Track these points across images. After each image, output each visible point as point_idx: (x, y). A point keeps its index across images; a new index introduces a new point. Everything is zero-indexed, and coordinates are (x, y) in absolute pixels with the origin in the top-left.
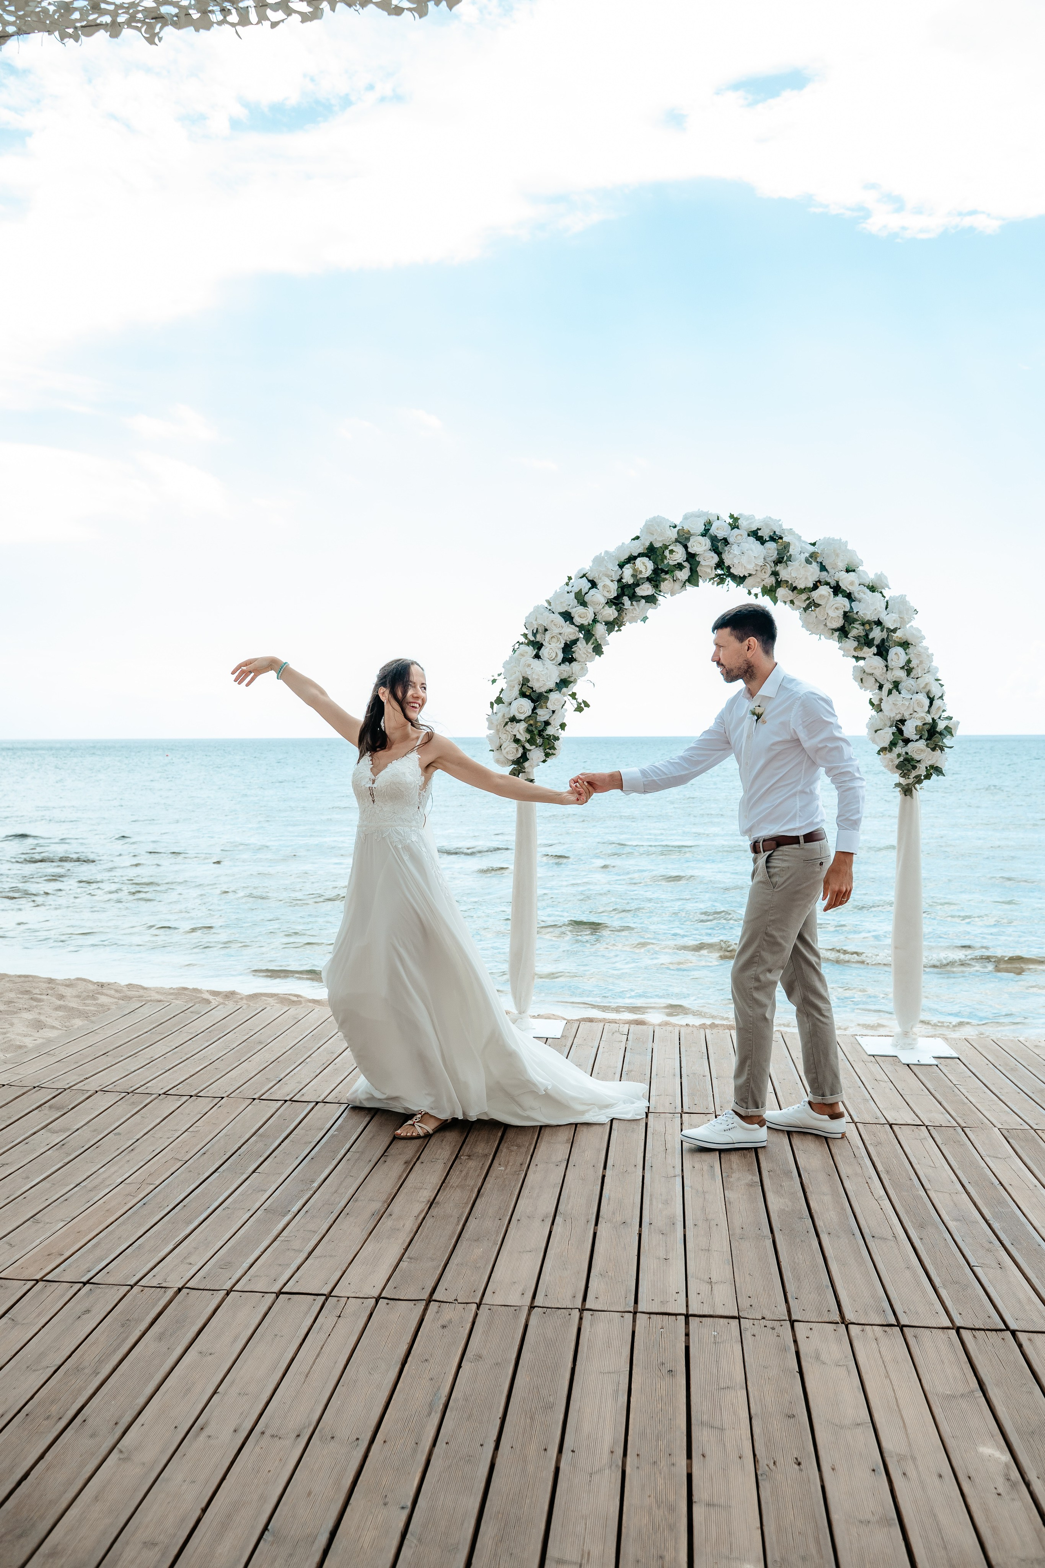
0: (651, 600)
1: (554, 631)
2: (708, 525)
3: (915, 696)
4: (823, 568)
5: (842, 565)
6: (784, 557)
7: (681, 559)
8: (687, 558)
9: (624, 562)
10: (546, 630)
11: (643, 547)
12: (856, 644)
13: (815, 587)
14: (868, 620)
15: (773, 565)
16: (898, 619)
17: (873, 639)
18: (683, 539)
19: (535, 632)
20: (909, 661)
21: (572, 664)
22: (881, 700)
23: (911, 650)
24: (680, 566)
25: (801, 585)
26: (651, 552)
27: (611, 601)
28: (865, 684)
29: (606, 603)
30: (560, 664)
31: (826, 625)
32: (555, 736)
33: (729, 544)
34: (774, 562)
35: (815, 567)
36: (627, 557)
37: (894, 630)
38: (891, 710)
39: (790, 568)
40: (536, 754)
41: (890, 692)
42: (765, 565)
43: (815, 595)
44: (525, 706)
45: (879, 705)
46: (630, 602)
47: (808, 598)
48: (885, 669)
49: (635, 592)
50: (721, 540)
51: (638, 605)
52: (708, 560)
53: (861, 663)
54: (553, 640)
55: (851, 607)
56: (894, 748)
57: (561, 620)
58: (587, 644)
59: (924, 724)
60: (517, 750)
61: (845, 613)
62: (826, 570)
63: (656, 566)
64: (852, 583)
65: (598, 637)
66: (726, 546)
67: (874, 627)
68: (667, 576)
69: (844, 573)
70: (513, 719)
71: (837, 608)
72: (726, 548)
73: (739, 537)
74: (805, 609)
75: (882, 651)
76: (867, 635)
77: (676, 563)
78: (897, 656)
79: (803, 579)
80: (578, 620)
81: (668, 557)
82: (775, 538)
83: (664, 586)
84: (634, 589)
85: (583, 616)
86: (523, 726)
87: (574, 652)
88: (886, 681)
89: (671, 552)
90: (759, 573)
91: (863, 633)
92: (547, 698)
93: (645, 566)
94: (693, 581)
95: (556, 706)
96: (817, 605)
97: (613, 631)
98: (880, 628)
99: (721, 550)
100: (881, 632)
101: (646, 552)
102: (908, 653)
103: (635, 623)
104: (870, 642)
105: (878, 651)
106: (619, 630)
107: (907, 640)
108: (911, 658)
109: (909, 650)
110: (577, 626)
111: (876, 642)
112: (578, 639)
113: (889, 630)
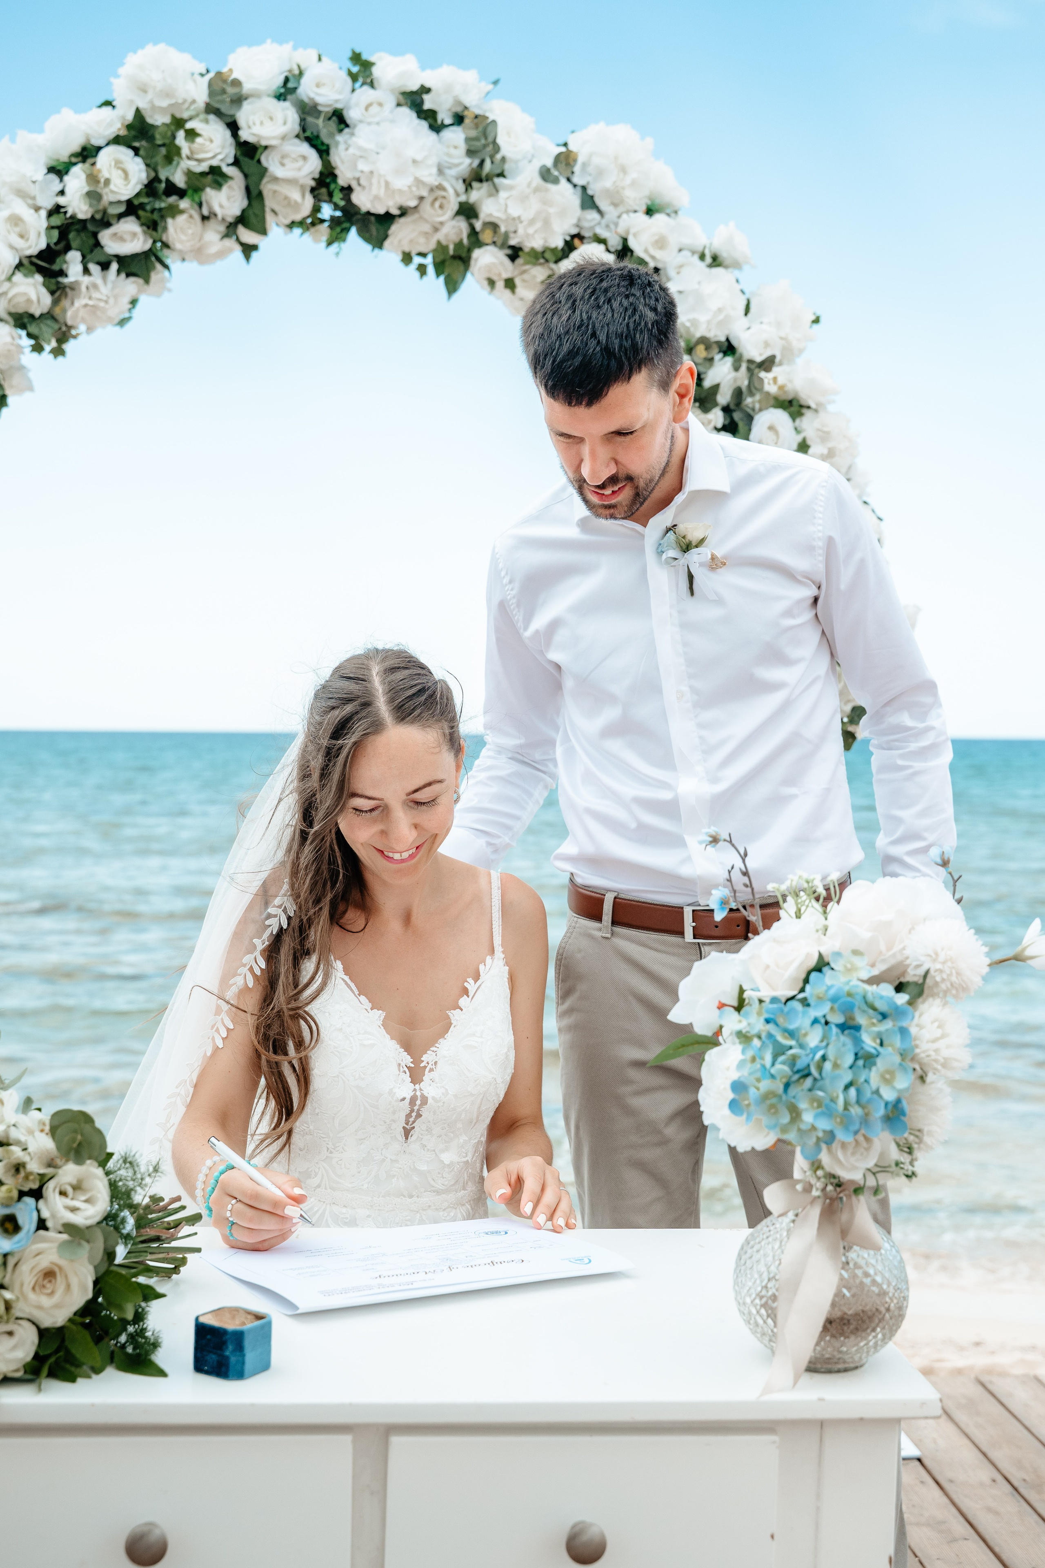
0: (142, 269)
2: (293, 77)
4: (589, 202)
5: (636, 198)
6: (487, 170)
7: (220, 157)
8: (235, 157)
9: (68, 162)
11: (119, 125)
13: (569, 247)
14: (705, 341)
15: (461, 187)
16: (775, 339)
17: (715, 388)
18: (226, 104)
20: (804, 447)
23: (807, 420)
24: (216, 176)
25: (535, 242)
26: (143, 136)
27: (32, 263)
29: (19, 266)
33: (347, 126)
34: (464, 181)
35: (569, 192)
36: (76, 147)
37: (768, 364)
39: (503, 194)
42: (440, 187)
46: (79, 268)
49: (98, 244)
50: (326, 113)
51: (104, 279)
52: (292, 165)
62: (597, 207)
63: (153, 174)
64: (661, 243)
66: (341, 131)
67: (718, 357)
68: (184, 204)
69: (642, 217)
72: (340, 138)
73: (374, 109)
75: (738, 421)
76: (700, 380)
77: (204, 167)
78: (773, 431)
79: (539, 225)
81: (185, 151)
83: (175, 230)
84: (95, 235)
89: (194, 136)
90: (426, 206)
93: (124, 172)
94: (253, 220)
97: (38, 348)
98: (729, 360)
99: (326, 141)
100: (732, 369)
101: (123, 132)
102: (799, 429)
103: (99, 332)
104: (706, 398)
105: (727, 422)
106: (58, 352)
107: (796, 393)
108: (804, 440)
109: (801, 421)
111: (722, 399)
113: (753, 366)
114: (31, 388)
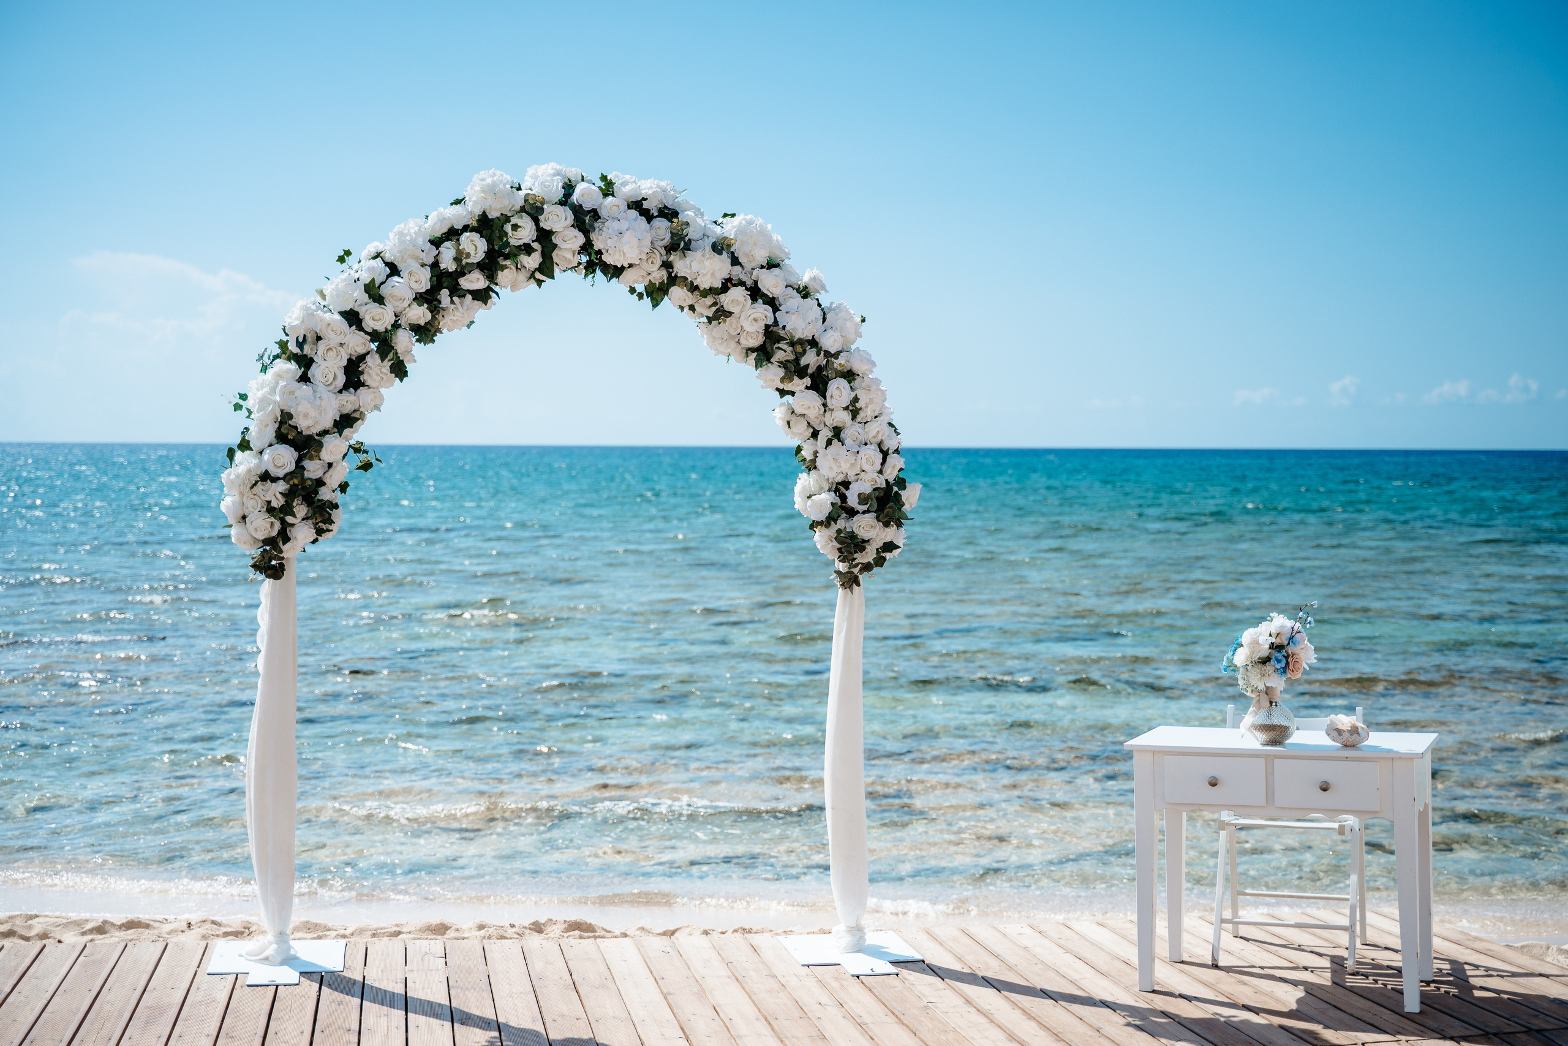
0: (482, 296)
1: (331, 338)
2: (569, 188)
3: (864, 451)
4: (735, 261)
5: (761, 257)
6: (679, 245)
7: (529, 238)
8: (537, 237)
9: (441, 238)
10: (319, 338)
11: (470, 217)
12: (781, 372)
13: (725, 288)
14: (800, 339)
15: (663, 252)
16: (841, 338)
17: (807, 366)
18: (533, 210)
19: (301, 340)
20: (855, 400)
21: (358, 391)
22: (816, 453)
23: (857, 383)
24: (528, 249)
25: (704, 283)
26: (486, 225)
27: (421, 296)
28: (794, 429)
29: (413, 299)
30: (340, 392)
31: (738, 342)
32: (331, 503)
33: (599, 218)
34: (665, 248)
35: (725, 258)
36: (445, 230)
37: (836, 355)
38: (831, 469)
39: (688, 259)
40: (303, 533)
41: (829, 443)
42: (653, 252)
43: (726, 300)
44: (284, 458)
45: (814, 461)
46: (448, 299)
47: (715, 304)
48: (822, 409)
49: (458, 284)
50: (589, 212)
51: (462, 303)
52: (569, 241)
53: (788, 398)
54: (331, 353)
55: (775, 318)
56: (833, 523)
57: (344, 324)
58: (382, 361)
59: (875, 489)
60: (272, 524)
61: (767, 327)
62: (740, 264)
64: (775, 285)
65: (399, 351)
66: (595, 221)
67: (808, 348)
68: (508, 262)
69: (763, 269)
70: (265, 477)
71: (755, 320)
72: (596, 225)
73: (615, 209)
74: (710, 320)
75: (819, 384)
76: (797, 360)
77: (521, 243)
78: (839, 391)
79: (709, 276)
80: (369, 324)
81: (509, 234)
82: (669, 213)
83: (502, 276)
84: (456, 280)
85: (377, 318)
86: (282, 486)
87: (362, 373)
88: (822, 426)
89: (515, 227)
90: (644, 263)
91: (792, 357)
92: (320, 445)
93: (475, 246)
94: (545, 272)
95: (334, 457)
96: (729, 314)
98: (814, 350)
99: (588, 227)
100: (816, 356)
101: (475, 224)
102: (852, 388)
103: (456, 330)
104: (801, 371)
105: (813, 384)
106: (433, 341)
107: (852, 369)
108: (857, 395)
109: (854, 383)
110: (367, 333)
111: (810, 371)
112: (368, 353)
113: (827, 354)
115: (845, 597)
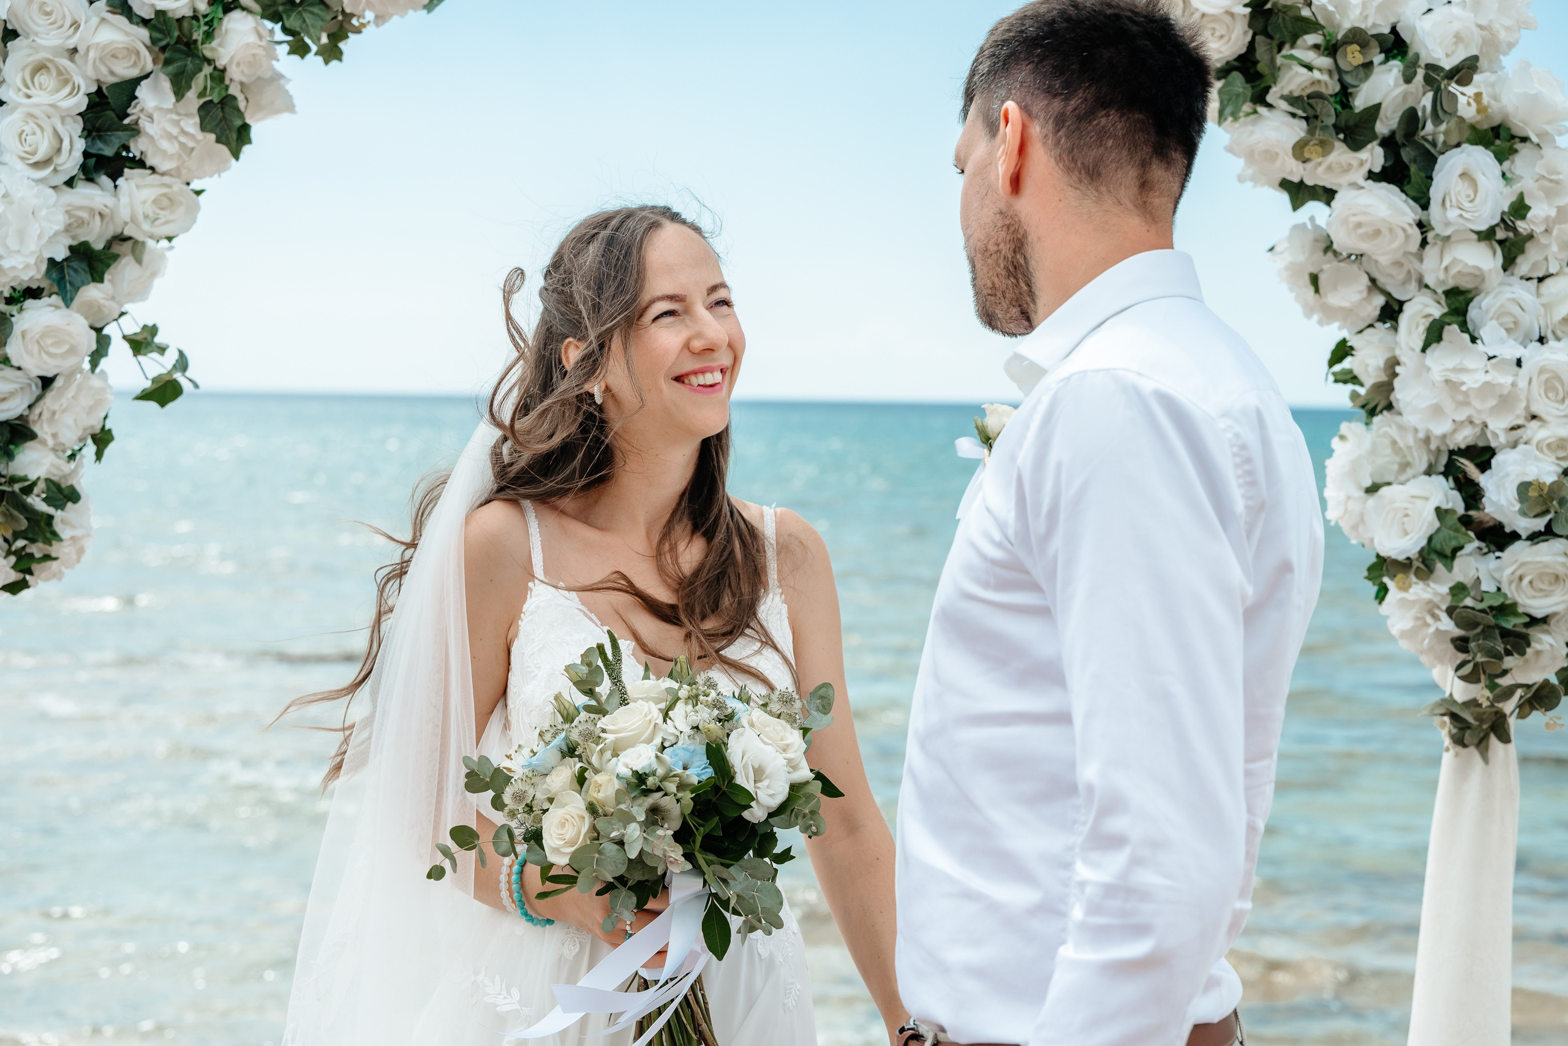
1: (44, 37)
3: (1534, 355)
10: (9, 35)
12: (1297, 130)
14: (1354, 32)
16: (1476, 30)
17: (1374, 111)
20: (1520, 208)
21: (120, 181)
22: (1392, 365)
23: (1522, 163)
30: (70, 183)
32: (56, 486)
37: (1465, 72)
38: (1437, 411)
41: (1434, 335)
45: (1386, 386)
48: (1416, 236)
53: (1314, 209)
54: (42, 78)
56: (1439, 566)
58: (180, 95)
65: (235, 74)
67: (1378, 58)
75: (1406, 164)
76: (1345, 95)
78: (1467, 183)
88: (1413, 286)
91: (1328, 87)
95: (58, 362)
97: (299, 49)
98: (1396, 66)
100: (1401, 81)
102: (1508, 175)
103: (395, 21)
104: (1356, 126)
105: (1389, 164)
106: (332, 53)
107: (1506, 116)
108: (1521, 197)
109: (1513, 162)
110: (145, 22)
111: (1382, 128)
112: (147, 76)
113: (1436, 77)
114: (290, 108)
115: (1462, 773)
